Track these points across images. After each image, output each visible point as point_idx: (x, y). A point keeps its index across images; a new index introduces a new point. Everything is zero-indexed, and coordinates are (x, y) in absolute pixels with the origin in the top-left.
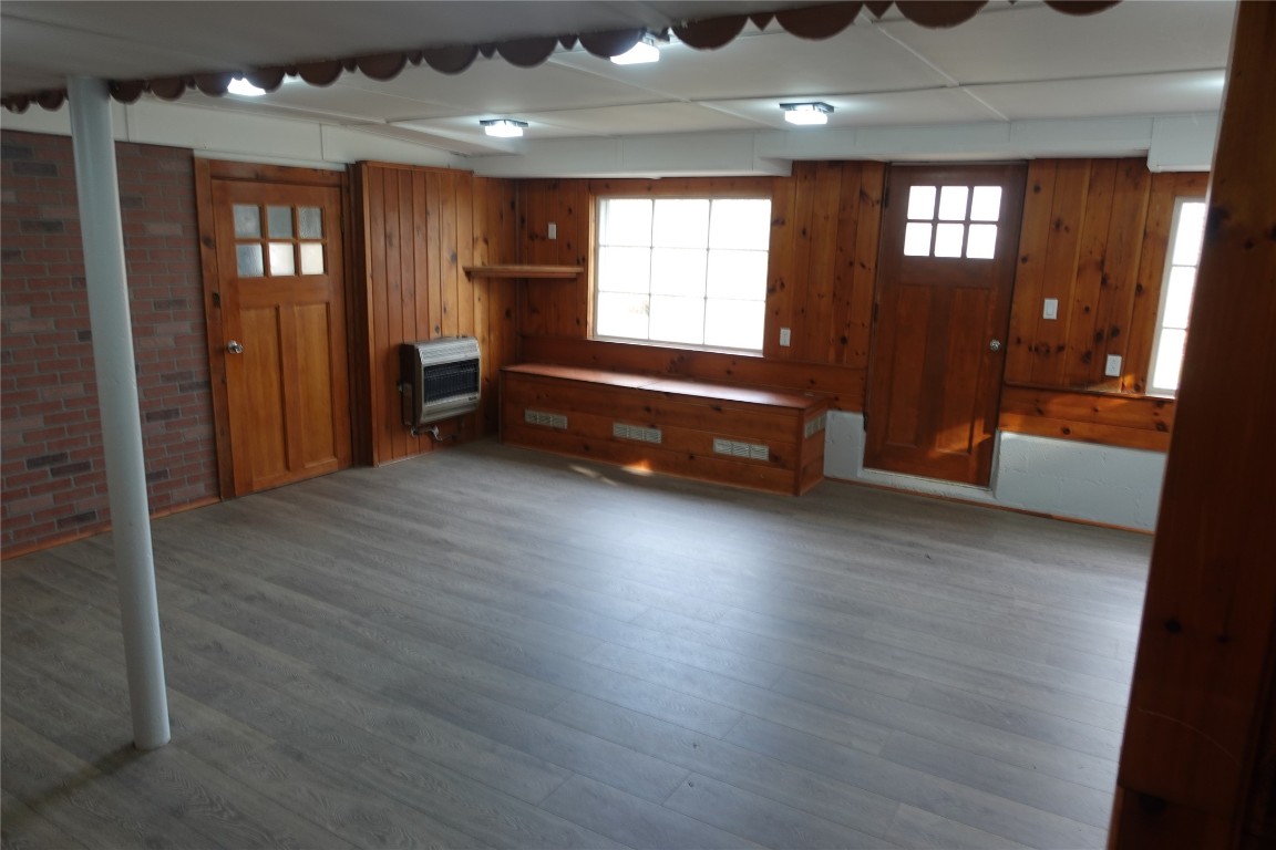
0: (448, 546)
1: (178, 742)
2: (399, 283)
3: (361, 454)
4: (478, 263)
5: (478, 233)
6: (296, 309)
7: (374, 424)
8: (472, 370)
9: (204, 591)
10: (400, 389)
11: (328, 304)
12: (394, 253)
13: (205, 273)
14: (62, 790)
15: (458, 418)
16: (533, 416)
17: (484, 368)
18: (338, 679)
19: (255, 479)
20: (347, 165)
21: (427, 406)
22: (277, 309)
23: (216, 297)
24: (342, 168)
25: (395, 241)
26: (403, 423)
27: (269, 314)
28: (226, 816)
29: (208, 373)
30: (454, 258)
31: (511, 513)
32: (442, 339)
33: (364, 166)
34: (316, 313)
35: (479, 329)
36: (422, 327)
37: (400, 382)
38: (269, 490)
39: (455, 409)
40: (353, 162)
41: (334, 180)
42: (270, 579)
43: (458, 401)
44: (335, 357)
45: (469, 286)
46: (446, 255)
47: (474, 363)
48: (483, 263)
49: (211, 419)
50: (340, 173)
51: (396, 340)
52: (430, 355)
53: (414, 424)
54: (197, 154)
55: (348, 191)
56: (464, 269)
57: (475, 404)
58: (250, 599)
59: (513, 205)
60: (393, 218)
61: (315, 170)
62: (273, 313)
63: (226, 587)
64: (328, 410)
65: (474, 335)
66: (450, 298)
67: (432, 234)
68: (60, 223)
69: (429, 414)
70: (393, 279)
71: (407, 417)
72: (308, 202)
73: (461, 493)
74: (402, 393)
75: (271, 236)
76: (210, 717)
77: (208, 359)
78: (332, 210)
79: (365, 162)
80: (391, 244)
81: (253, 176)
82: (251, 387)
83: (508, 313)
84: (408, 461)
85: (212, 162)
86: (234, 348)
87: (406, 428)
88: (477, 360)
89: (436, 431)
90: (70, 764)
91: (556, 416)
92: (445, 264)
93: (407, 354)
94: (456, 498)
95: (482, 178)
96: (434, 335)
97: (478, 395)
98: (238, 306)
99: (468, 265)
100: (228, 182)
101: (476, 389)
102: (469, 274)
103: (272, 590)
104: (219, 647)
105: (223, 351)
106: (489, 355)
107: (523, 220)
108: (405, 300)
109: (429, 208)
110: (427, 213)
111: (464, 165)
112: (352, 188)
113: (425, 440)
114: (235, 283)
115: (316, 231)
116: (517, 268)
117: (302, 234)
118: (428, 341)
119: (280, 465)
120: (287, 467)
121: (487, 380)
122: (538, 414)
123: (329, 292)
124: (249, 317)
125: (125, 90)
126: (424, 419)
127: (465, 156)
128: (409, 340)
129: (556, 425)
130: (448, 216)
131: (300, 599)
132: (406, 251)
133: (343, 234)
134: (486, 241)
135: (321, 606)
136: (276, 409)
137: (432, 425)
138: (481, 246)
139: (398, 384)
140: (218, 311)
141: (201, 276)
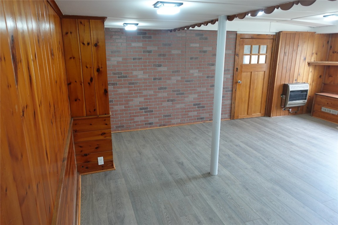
0: (292, 144)
1: (219, 176)
2: (286, 66)
3: (268, 113)
4: (312, 61)
5: (314, 51)
6: (256, 72)
7: (273, 106)
8: (305, 93)
9: (226, 141)
10: (282, 97)
11: (265, 72)
12: (286, 58)
13: (235, 63)
14: (195, 178)
15: (298, 107)
16: (324, 109)
17: (309, 93)
18: (258, 172)
19: (239, 116)
20: (276, 33)
21: (289, 102)
22: (251, 72)
23: (237, 69)
24: (275, 34)
25: (287, 54)
26: (281, 106)
27: (249, 74)
28: (229, 197)
29: (232, 88)
30: (305, 59)
31: (314, 138)
32: (297, 83)
33: (281, 33)
34: (261, 74)
35: (309, 81)
36: (291, 80)
37: (282, 95)
38: (242, 119)
39: (298, 104)
40: (278, 32)
41: (272, 37)
42: (242, 142)
43: (299, 102)
44: (264, 86)
45: (308, 68)
46: (302, 58)
47: (306, 91)
48: (314, 61)
49: (232, 99)
50: (274, 35)
51: (283, 83)
52: (292, 88)
53: (284, 107)
54: (238, 33)
55: (275, 40)
56: (307, 62)
57: (304, 103)
58: (236, 146)
59: (328, 42)
60: (287, 47)
61: (267, 35)
62: (250, 74)
63: (231, 141)
64: (260, 100)
65: (307, 83)
66: (301, 71)
67: (299, 52)
68: (206, 51)
69: (289, 105)
70: (285, 65)
71: (283, 105)
72: (264, 44)
73: (297, 129)
74: (282, 98)
75: (253, 53)
76: (226, 172)
77: (233, 85)
78: (270, 46)
79: (282, 32)
80: (286, 55)
81: (251, 38)
82: (242, 92)
83: (320, 76)
84: (281, 117)
85: (241, 34)
86: (239, 82)
87: (281, 108)
88: (307, 90)
89: (290, 110)
90: (197, 173)
91: (333, 110)
92: (302, 61)
93: (285, 87)
94: (296, 130)
95: (318, 34)
96: (294, 82)
97: (306, 101)
98: (242, 71)
99: (309, 61)
100: (244, 39)
101: (305, 99)
102: (309, 64)
103: (242, 144)
104: (229, 156)
105: (237, 82)
106: (312, 89)
107: (331, 47)
108: (287, 71)
109: (299, 45)
110: (298, 46)
111: (313, 30)
112: (277, 39)
113: (287, 112)
114: (242, 65)
115: (265, 52)
116: (327, 62)
117: (261, 53)
118: (292, 84)
119: (246, 113)
120: (248, 114)
121: (309, 96)
122: (327, 109)
123: (266, 68)
124: (244, 74)
125: (230, 18)
126: (287, 106)
127: (314, 28)
128: (286, 83)
129: (333, 113)
130: (305, 46)
131: (249, 148)
132: (290, 57)
133: (272, 52)
134: (316, 54)
135: (255, 152)
136: (247, 99)
137: (290, 108)
138: (315, 55)
139: (281, 95)
140: (237, 72)
141: (234, 64)
